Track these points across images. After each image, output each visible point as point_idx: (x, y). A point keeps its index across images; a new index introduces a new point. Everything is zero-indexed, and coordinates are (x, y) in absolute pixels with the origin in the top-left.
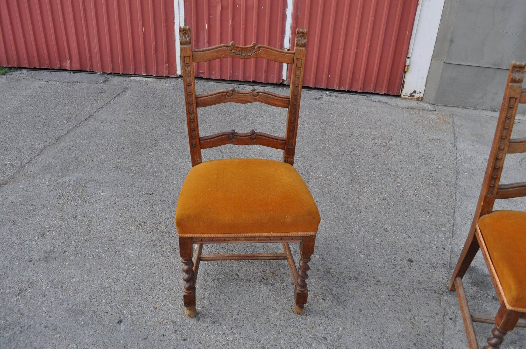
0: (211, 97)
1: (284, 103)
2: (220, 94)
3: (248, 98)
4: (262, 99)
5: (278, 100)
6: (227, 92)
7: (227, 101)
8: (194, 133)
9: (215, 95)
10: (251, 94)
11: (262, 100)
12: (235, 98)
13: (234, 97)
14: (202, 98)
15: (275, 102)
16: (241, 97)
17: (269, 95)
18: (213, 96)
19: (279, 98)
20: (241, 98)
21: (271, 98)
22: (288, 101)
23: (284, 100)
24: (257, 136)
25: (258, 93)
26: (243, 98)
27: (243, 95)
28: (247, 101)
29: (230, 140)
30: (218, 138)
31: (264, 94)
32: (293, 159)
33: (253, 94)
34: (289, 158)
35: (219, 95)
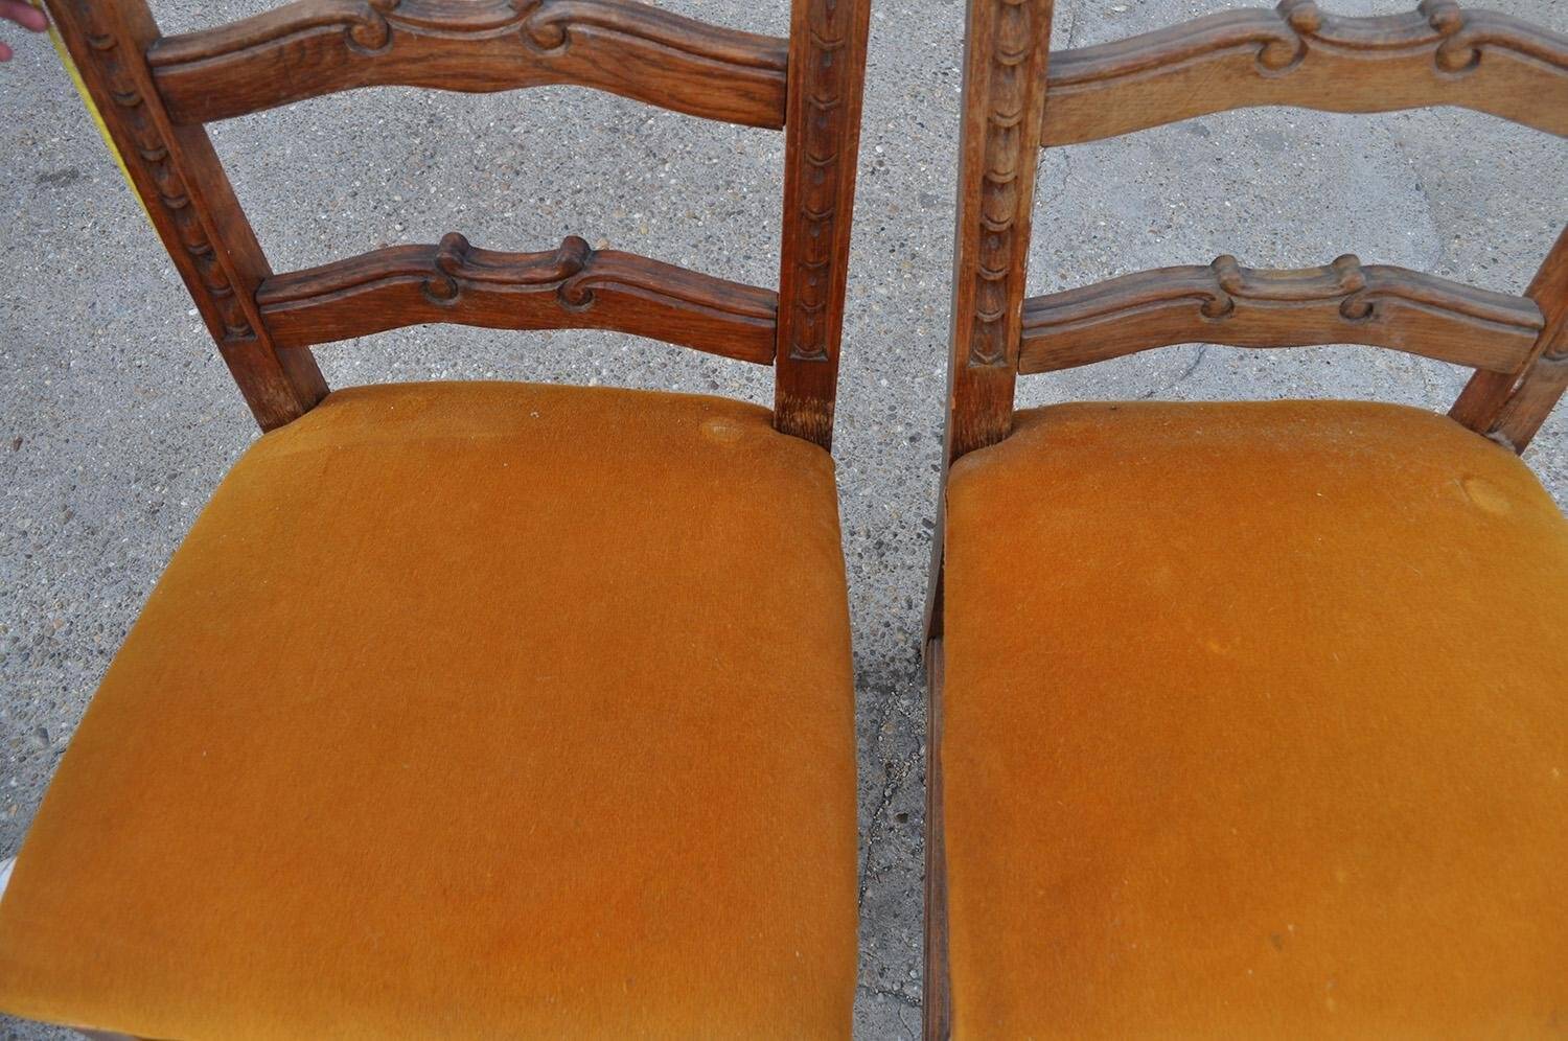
0: (250, 61)
1: (747, 95)
2: (302, 36)
3: (500, 58)
4: (594, 62)
5: (709, 74)
6: (348, 22)
7: (365, 76)
8: (213, 267)
9: (272, 46)
10: (515, 28)
11: (595, 73)
12: (414, 61)
13: (405, 51)
14: (188, 69)
15: (687, 90)
16: (449, 54)
17: (639, 42)
18: (260, 50)
19: (709, 63)
20: (453, 62)
21: (654, 63)
22: (773, 83)
23: (746, 79)
24: (599, 285)
25: (561, 22)
26: (466, 61)
27: (460, 36)
28: (493, 80)
29: (436, 302)
30: (363, 290)
31: (607, 34)
32: (829, 414)
33: (524, 29)
34: (801, 410)
35: (300, 45)
